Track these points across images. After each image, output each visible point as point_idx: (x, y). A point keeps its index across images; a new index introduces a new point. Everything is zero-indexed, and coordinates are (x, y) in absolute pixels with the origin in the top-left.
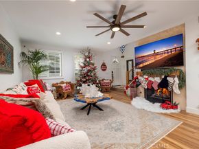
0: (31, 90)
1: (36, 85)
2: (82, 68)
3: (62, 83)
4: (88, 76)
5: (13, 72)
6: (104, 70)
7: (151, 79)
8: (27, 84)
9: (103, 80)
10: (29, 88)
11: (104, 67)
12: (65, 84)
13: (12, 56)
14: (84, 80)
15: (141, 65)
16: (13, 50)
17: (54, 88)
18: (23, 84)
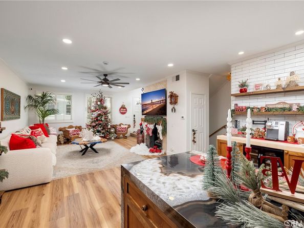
0: (35, 133)
1: (40, 129)
2: (93, 111)
3: (71, 127)
4: (97, 120)
5: (19, 118)
6: (123, 113)
7: (148, 126)
8: (31, 128)
9: (120, 125)
10: (32, 132)
11: (123, 110)
12: (74, 129)
13: (19, 105)
14: (94, 124)
15: (145, 112)
16: (20, 99)
17: (62, 132)
18: (28, 128)
